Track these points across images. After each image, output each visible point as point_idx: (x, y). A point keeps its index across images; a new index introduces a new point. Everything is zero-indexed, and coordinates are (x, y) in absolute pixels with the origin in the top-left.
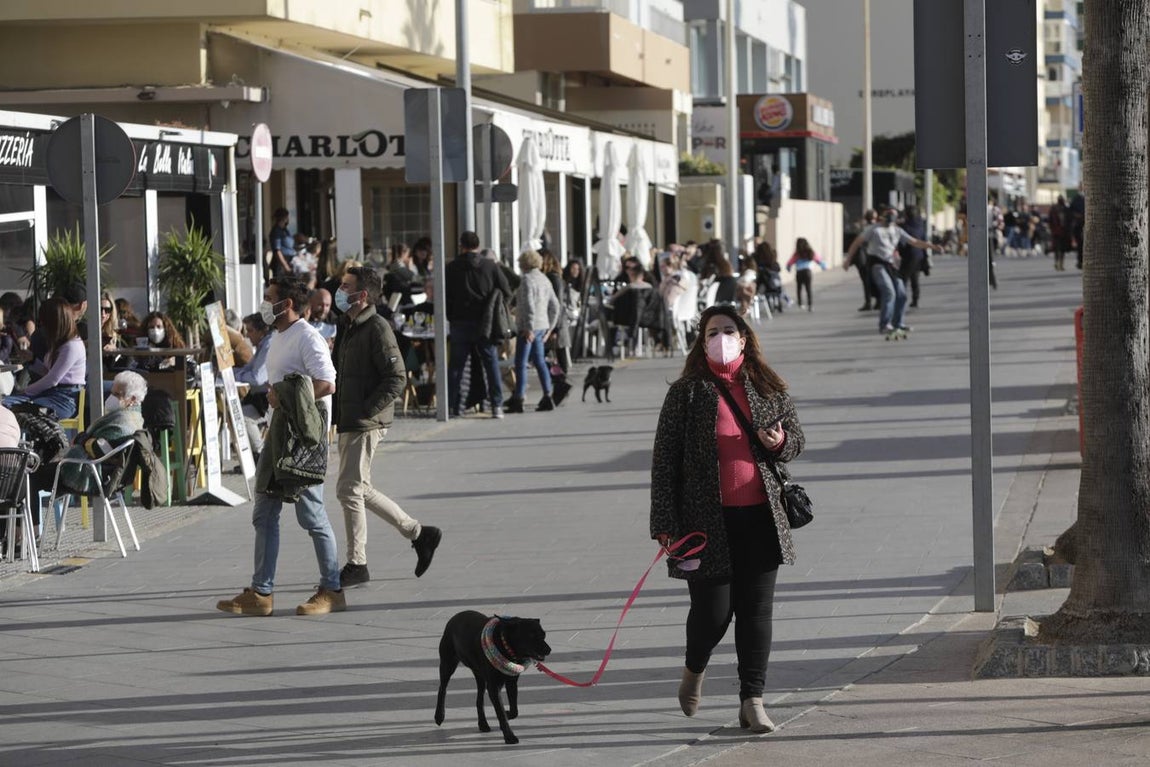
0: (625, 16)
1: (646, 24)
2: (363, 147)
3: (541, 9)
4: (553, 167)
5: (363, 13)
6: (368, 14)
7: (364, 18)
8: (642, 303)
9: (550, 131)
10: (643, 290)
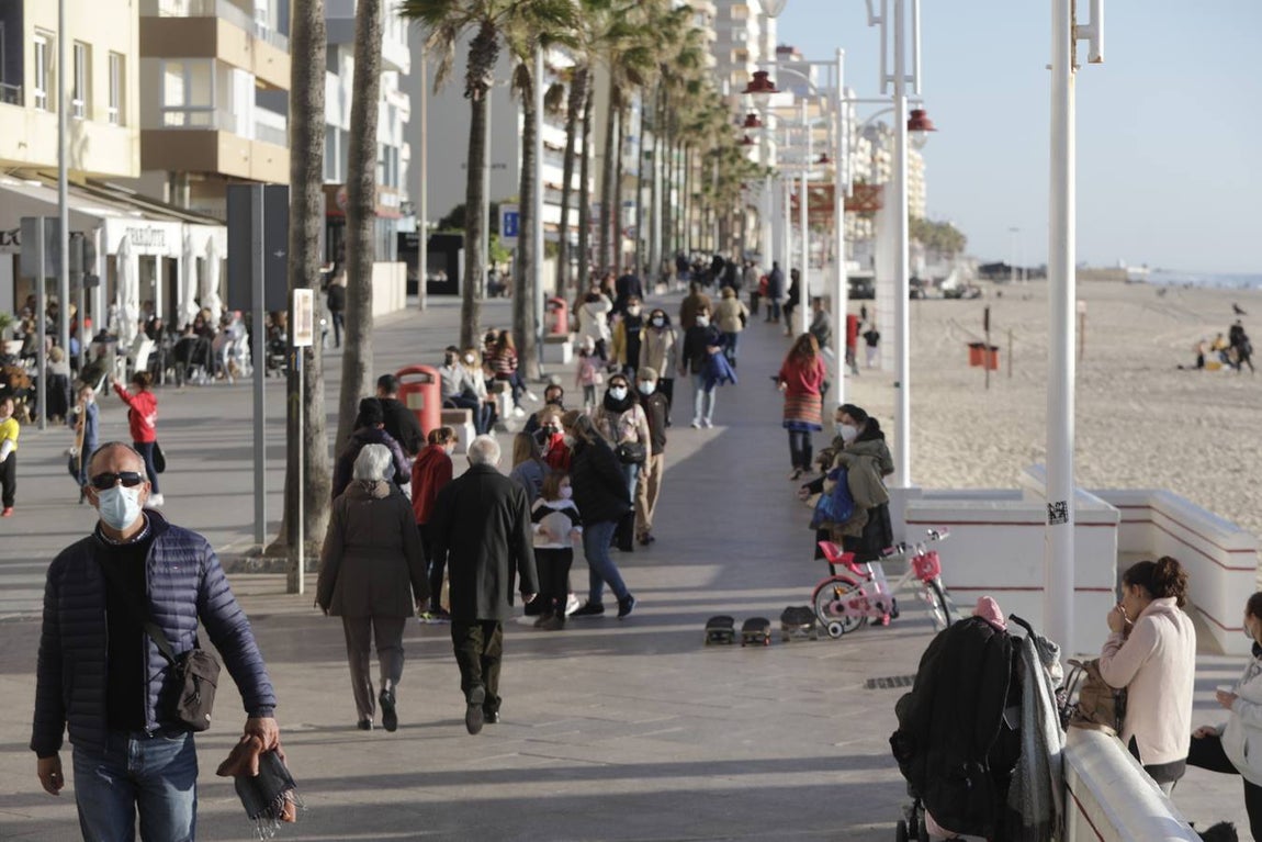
0: (233, 130)
1: (252, 136)
2: (14, 239)
3: (169, 126)
4: (151, 251)
5: (20, 144)
6: (25, 145)
7: (22, 147)
8: (193, 348)
9: (149, 227)
10: (194, 340)
